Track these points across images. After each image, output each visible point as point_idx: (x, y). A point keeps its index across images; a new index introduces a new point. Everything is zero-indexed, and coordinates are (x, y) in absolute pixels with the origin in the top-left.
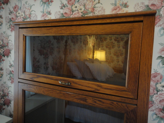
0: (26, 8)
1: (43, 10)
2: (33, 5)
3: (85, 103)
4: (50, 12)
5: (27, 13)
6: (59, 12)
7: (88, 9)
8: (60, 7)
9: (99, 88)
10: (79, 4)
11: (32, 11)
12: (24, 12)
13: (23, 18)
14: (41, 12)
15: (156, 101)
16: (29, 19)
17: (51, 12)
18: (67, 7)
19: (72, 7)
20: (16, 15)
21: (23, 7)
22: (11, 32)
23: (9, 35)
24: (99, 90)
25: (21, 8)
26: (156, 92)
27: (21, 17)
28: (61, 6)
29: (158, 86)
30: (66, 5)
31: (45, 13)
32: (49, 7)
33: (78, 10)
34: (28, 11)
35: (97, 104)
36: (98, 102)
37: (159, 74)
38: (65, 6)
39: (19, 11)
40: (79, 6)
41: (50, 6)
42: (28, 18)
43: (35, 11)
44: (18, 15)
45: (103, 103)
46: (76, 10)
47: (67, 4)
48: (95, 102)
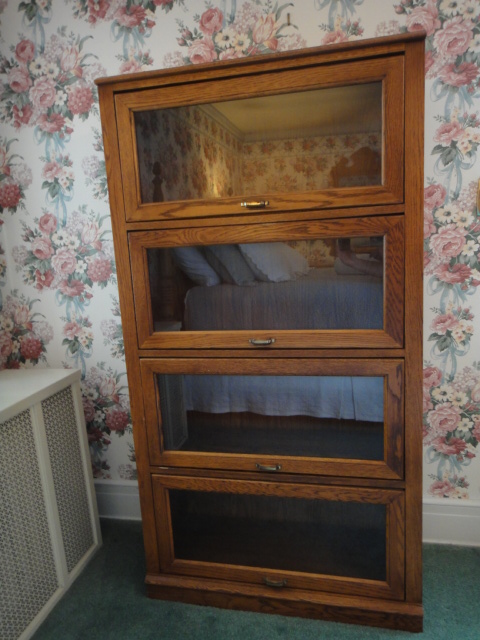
0: (65, 47)
1: (125, 50)
2: (86, 38)
3: (305, 235)
4: (147, 56)
5: (70, 63)
6: (178, 54)
7: (261, 43)
8: (178, 39)
9: (331, 199)
10: (234, 28)
11: (86, 56)
12: (59, 62)
13: (54, 80)
14: (119, 57)
15: (436, 249)
16: (77, 82)
17: (150, 56)
18: (201, 38)
19: (214, 38)
20: (26, 71)
21: (50, 45)
22: (14, 129)
23: (8, 140)
24: (331, 203)
25: (43, 49)
26: (434, 229)
27: (49, 76)
28: (180, 36)
29: (438, 214)
30: (196, 34)
31: (131, 59)
32: (143, 43)
33: (233, 45)
34: (73, 56)
35: (329, 232)
36: (331, 226)
37: (438, 187)
38: (194, 36)
39: (39, 60)
40: (234, 34)
41: (145, 39)
42: (75, 81)
43: (96, 57)
44: (35, 72)
45: (343, 225)
46: (228, 46)
47: (199, 31)
48: (326, 228)
